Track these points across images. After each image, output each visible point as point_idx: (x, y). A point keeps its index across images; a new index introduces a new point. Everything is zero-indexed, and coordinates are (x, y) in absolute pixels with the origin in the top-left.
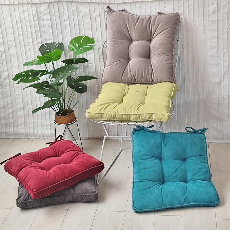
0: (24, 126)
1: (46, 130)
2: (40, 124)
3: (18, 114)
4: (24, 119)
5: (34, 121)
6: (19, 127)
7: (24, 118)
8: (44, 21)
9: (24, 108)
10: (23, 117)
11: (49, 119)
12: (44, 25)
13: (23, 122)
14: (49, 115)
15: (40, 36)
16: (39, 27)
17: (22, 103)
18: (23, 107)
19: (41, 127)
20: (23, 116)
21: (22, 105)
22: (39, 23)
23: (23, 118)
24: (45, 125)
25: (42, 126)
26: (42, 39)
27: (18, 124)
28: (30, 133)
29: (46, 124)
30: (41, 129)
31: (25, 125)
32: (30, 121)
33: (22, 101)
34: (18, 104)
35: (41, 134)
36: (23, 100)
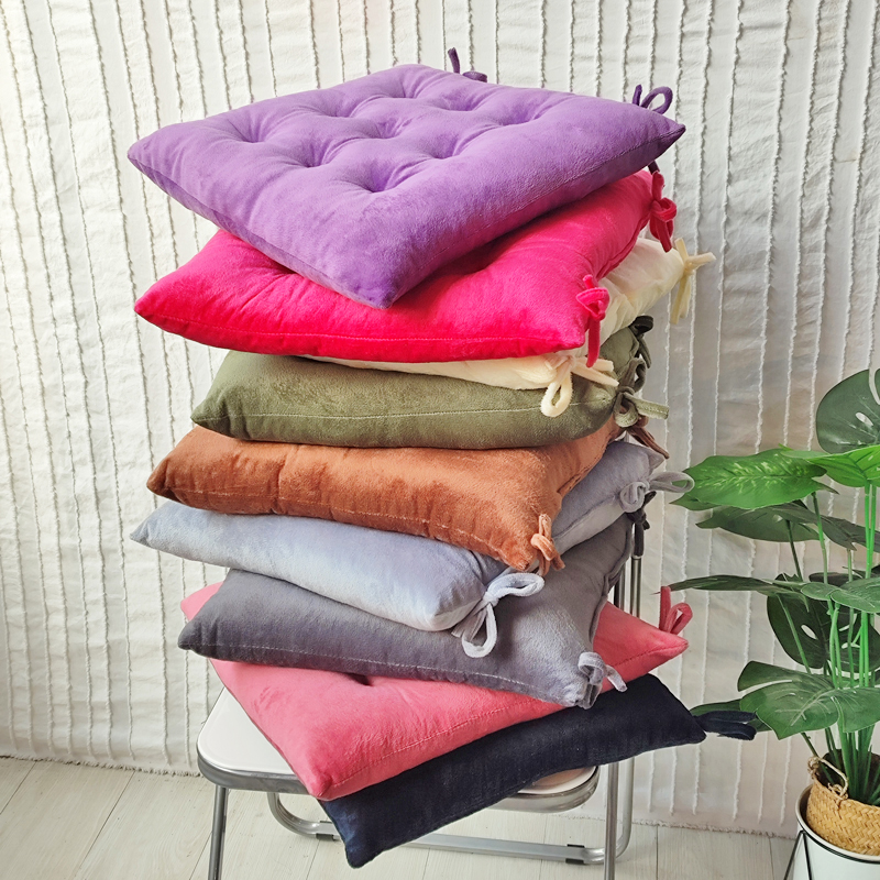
1: (89, 725)
2: (63, 698)
5: (35, 682)
8: (88, 213)
11: (106, 682)
12: (89, 230)
14: (106, 662)
15: (67, 286)
16: (64, 239)
19: (68, 713)
22: (65, 219)
24: (85, 702)
25: (72, 708)
26: (77, 302)
29: (93, 700)
30: (69, 721)
35: (67, 740)
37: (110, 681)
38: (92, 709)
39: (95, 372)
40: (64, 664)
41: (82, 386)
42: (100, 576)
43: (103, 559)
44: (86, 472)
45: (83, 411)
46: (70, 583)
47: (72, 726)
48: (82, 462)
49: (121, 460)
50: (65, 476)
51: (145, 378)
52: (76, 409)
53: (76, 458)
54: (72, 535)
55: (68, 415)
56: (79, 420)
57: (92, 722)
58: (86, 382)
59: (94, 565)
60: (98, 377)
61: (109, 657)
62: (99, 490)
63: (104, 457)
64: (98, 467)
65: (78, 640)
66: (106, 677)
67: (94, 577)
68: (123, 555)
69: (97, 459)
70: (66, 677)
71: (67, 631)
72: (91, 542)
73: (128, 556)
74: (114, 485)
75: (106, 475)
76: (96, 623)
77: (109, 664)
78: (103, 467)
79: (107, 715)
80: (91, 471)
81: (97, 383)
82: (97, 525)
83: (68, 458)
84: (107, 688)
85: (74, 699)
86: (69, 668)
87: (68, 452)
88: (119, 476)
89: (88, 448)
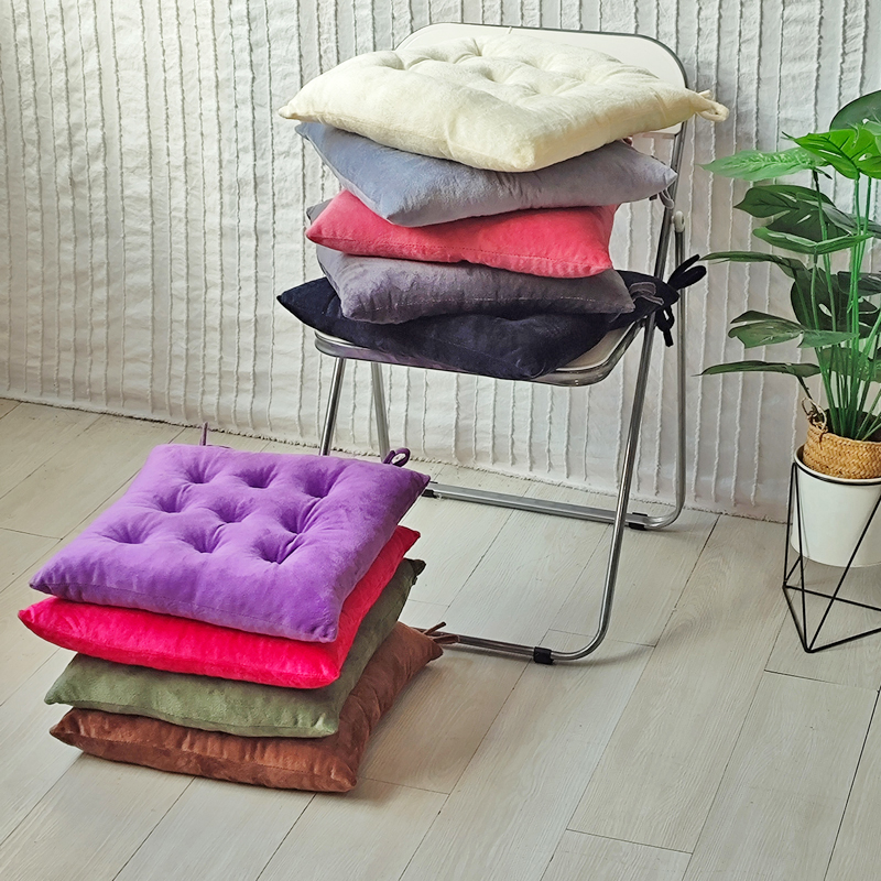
0: (148, 368)
1: (235, 394)
2: (213, 367)
3: (130, 311)
4: (150, 339)
5: (191, 352)
6: (130, 367)
7: (153, 332)
9: (154, 293)
10: (147, 328)
11: (252, 354)
13: (147, 348)
14: (253, 335)
17: (150, 270)
18: (153, 285)
19: (217, 382)
20: (150, 323)
21: (150, 275)
23: (150, 333)
24: (232, 372)
25: (220, 377)
27: (128, 355)
28: (173, 401)
29: (240, 370)
30: (218, 389)
31: (153, 364)
32: (174, 348)
33: (149, 262)
34: (131, 272)
35: (215, 408)
36: (153, 257)
37: (256, 353)
38: (238, 379)
39: (261, 69)
40: (217, 336)
41: (250, 80)
42: (254, 254)
43: (257, 239)
44: (248, 159)
45: (249, 104)
46: (227, 259)
47: (220, 395)
48: (245, 150)
49: (278, 149)
50: (230, 162)
51: (302, 76)
52: (244, 102)
53: (240, 146)
54: (232, 216)
55: (236, 106)
56: (245, 112)
57: (237, 392)
58: (254, 78)
59: (249, 244)
60: (264, 74)
61: (256, 330)
62: (258, 175)
63: (263, 146)
64: (258, 155)
65: (231, 313)
66: (252, 349)
67: (248, 256)
68: (274, 236)
69: (257, 148)
70: (219, 348)
71: (222, 305)
72: (247, 223)
73: (279, 237)
74: (270, 172)
75: (265, 162)
76: (247, 298)
77: (256, 337)
78: (263, 155)
79: (250, 386)
80: (252, 158)
81: (263, 79)
82: (254, 208)
83: (234, 145)
84: (252, 359)
85: (223, 369)
86: (221, 339)
87: (234, 139)
88: (275, 164)
89: (251, 137)
